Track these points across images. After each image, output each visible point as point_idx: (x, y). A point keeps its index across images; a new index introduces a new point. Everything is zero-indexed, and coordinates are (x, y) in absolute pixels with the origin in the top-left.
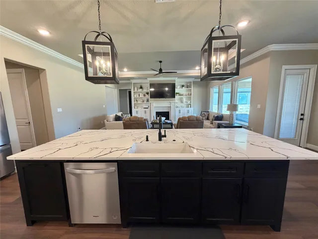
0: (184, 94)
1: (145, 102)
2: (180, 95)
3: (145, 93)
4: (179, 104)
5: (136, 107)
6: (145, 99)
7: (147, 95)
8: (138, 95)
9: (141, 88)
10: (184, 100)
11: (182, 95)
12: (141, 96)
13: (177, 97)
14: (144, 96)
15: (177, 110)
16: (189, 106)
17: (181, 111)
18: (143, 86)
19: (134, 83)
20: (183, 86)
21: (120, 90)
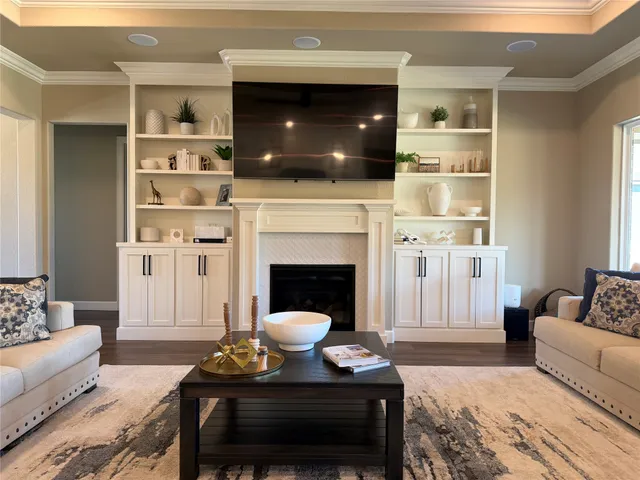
0: (445, 165)
1: (211, 204)
2: (420, 168)
3: (209, 151)
4: (412, 223)
5: (147, 233)
6: (213, 187)
7: (220, 163)
8: (165, 162)
9: (187, 116)
10: (446, 198)
11: (434, 168)
12: (182, 168)
13: (404, 176)
14: (205, 164)
15: (405, 256)
16: (475, 231)
17: (432, 267)
18: (200, 104)
19: (141, 88)
20: (437, 116)
21: (61, 131)
